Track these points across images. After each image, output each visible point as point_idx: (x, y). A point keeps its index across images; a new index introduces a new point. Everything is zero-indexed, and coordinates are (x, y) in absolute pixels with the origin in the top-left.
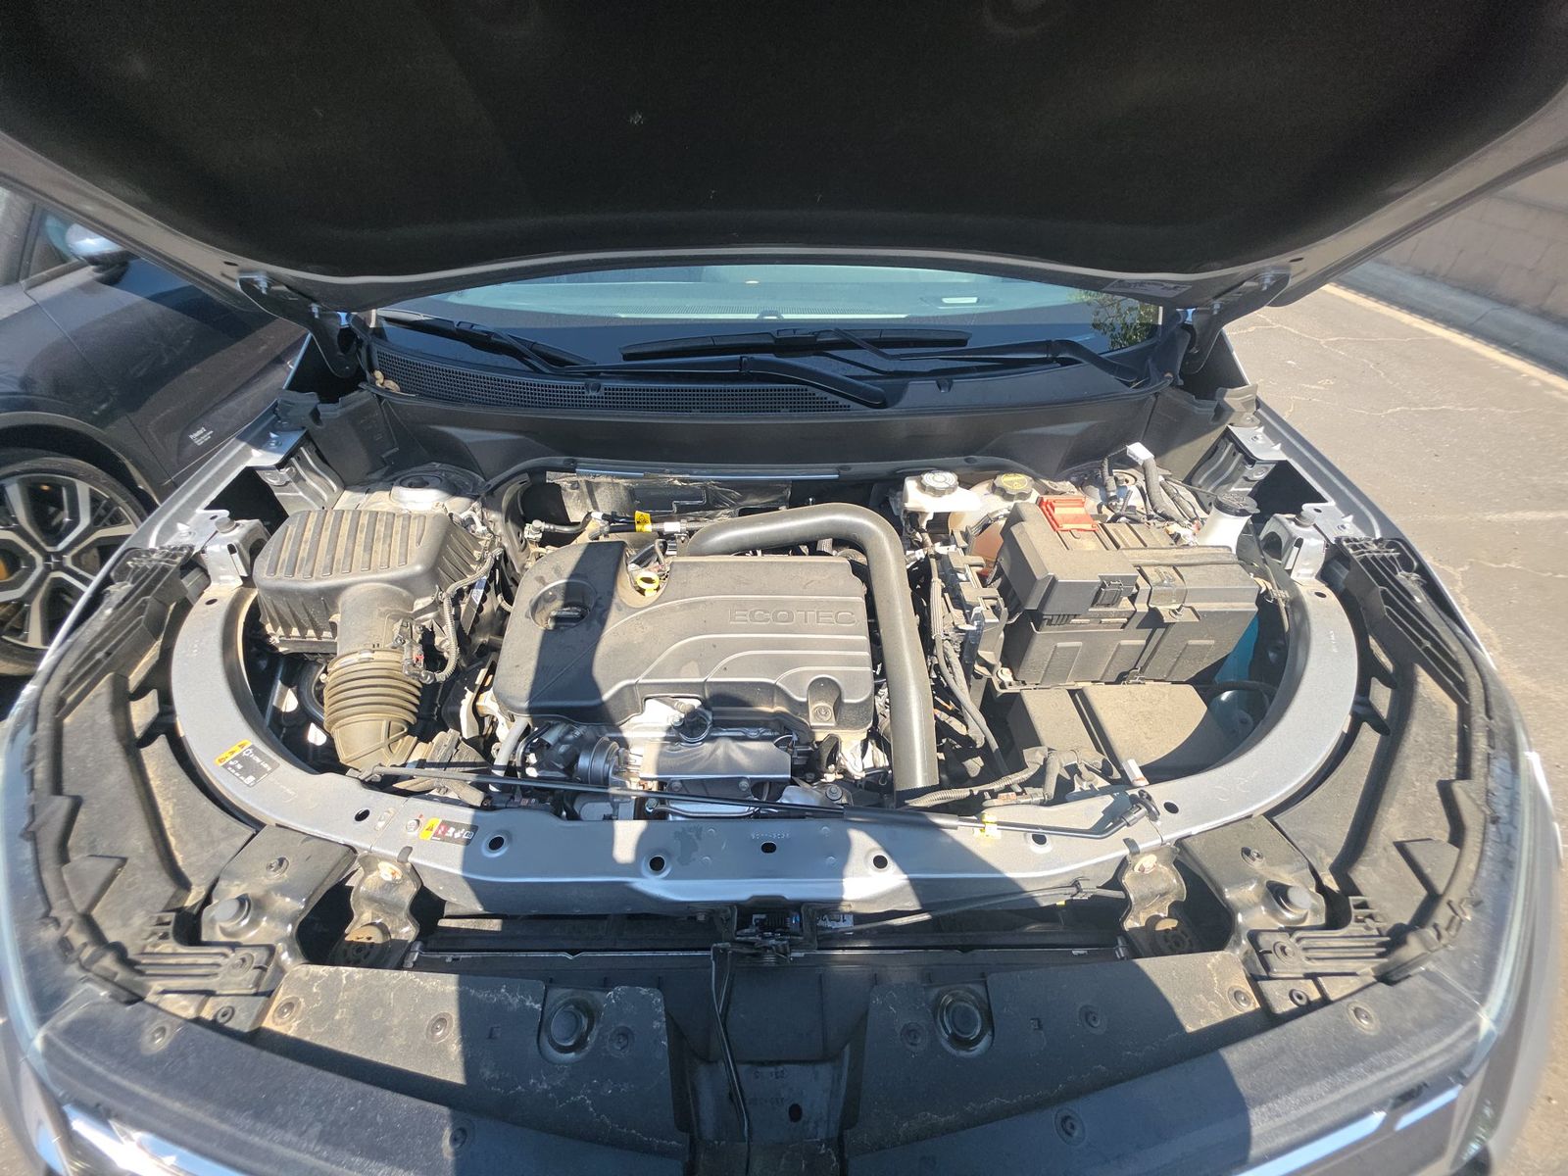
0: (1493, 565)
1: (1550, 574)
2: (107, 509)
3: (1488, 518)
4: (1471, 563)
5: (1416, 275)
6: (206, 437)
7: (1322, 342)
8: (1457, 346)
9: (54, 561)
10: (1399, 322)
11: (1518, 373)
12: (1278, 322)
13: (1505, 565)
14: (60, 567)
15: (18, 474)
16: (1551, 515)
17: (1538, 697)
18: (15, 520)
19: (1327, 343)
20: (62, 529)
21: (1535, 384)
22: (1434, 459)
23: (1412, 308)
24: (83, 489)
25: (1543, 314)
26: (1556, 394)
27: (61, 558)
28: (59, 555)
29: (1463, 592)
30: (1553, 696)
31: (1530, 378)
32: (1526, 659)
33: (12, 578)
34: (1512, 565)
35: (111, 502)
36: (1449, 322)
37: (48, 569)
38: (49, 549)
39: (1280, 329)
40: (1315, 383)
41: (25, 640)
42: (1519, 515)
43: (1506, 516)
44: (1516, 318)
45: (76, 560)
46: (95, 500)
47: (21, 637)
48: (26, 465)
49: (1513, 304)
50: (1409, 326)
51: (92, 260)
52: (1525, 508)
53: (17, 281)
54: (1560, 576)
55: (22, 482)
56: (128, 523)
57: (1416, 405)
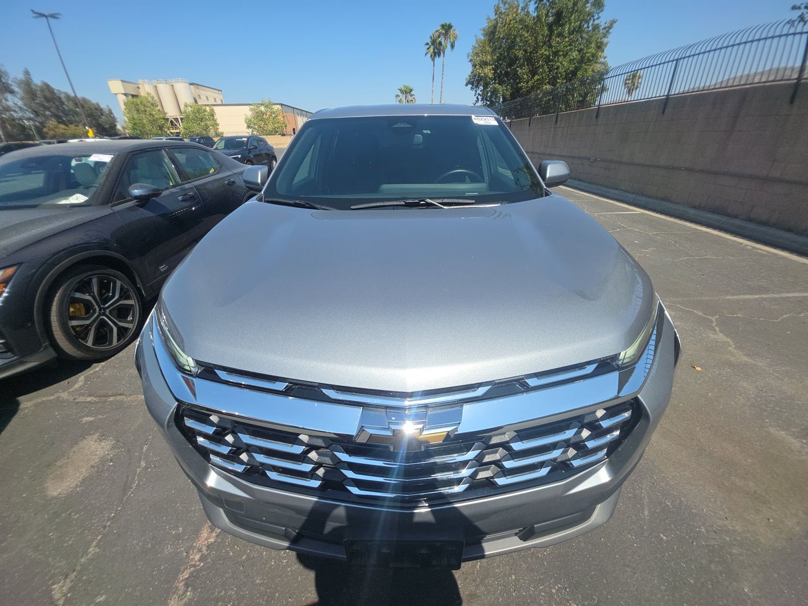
0: (730, 316)
1: (756, 318)
2: (125, 293)
3: (727, 298)
4: (720, 315)
5: (692, 207)
6: (165, 269)
7: (650, 234)
8: (712, 234)
9: (103, 312)
10: (685, 226)
11: (741, 244)
12: (630, 227)
13: (735, 315)
14: (104, 314)
15: (98, 274)
16: (756, 296)
17: (752, 364)
18: (93, 292)
19: (652, 234)
20: (108, 298)
21: (749, 247)
22: (702, 276)
23: (691, 221)
24: (119, 283)
25: (750, 220)
26: (760, 251)
27: (105, 311)
28: (105, 309)
29: (716, 326)
30: (759, 364)
31: (746, 245)
32: (746, 350)
33: (87, 316)
34: (739, 315)
35: (128, 290)
36: (708, 225)
37: (100, 315)
38: (102, 306)
39: (631, 230)
40: (647, 249)
41: (86, 342)
42: (741, 297)
43: (736, 297)
44: (738, 222)
45: (110, 312)
46: (122, 288)
47: (85, 341)
48: (101, 271)
49: (736, 217)
50: (690, 227)
51: (136, 198)
52: (745, 294)
53: (108, 203)
54: (761, 319)
55: (98, 277)
56: (132, 299)
57: (693, 257)
